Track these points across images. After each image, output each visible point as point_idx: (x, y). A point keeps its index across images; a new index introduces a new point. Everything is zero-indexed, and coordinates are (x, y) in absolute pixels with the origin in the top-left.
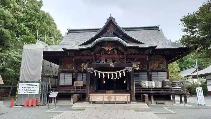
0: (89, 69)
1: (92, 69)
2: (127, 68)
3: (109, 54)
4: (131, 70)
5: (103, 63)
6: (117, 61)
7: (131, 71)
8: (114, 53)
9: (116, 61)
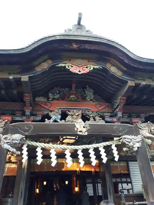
0: (6, 138)
1: (17, 137)
2: (127, 138)
3: (71, 101)
4: (138, 145)
5: (55, 121)
6: (95, 120)
7: (138, 148)
8: (84, 99)
9: (92, 119)
